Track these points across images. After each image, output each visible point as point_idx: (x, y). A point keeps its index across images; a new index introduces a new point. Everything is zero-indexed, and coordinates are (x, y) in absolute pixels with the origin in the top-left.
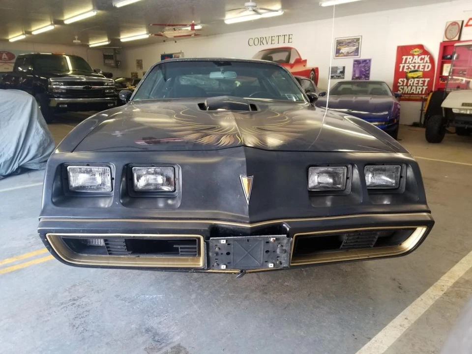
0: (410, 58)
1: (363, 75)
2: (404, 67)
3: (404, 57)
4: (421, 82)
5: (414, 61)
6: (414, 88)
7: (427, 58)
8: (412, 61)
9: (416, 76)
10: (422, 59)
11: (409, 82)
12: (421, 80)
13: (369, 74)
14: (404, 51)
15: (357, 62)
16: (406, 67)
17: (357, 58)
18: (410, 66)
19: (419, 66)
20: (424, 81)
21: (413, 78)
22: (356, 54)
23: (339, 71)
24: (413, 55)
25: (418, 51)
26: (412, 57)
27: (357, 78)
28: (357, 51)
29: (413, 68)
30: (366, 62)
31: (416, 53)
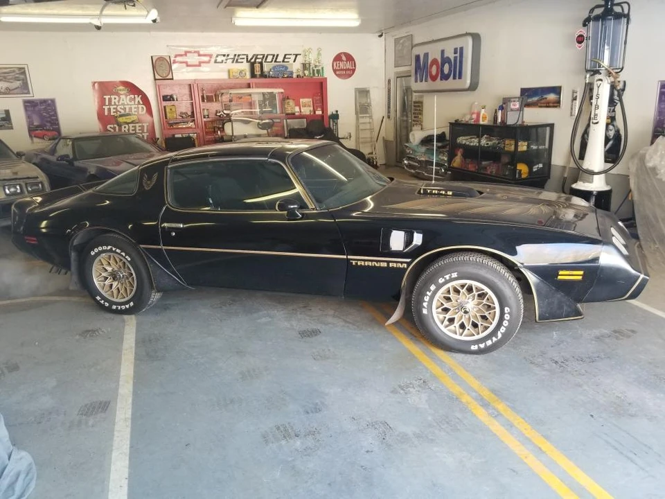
0: (115, 98)
1: (47, 122)
2: (109, 110)
3: (107, 97)
4: (138, 128)
5: (121, 102)
7: (138, 99)
8: (119, 101)
9: (130, 121)
10: (131, 100)
11: (123, 129)
12: (137, 125)
13: (57, 120)
14: (105, 89)
15: (31, 104)
16: (112, 110)
17: (27, 97)
18: (118, 108)
19: (130, 109)
20: (142, 127)
21: (128, 123)
22: (25, 91)
24: (118, 95)
25: (123, 90)
26: (117, 99)
27: (37, 127)
28: (25, 87)
29: (122, 111)
30: (46, 103)
31: (122, 92)
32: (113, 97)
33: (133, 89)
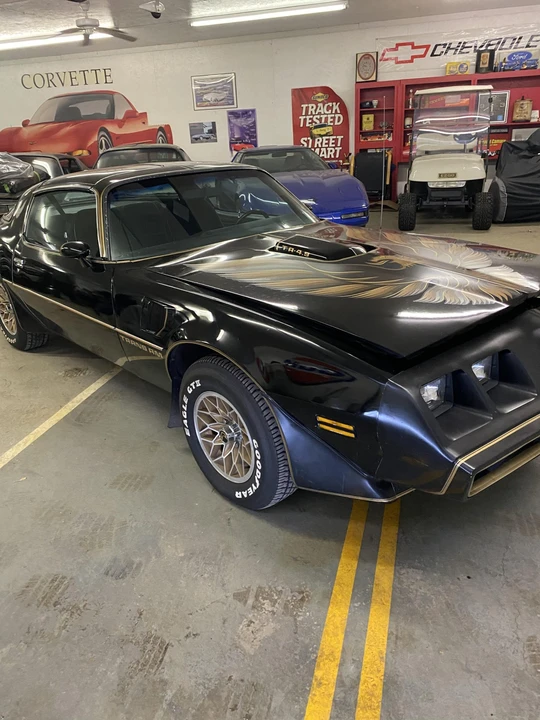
0: (312, 107)
1: (248, 134)
2: (305, 120)
3: (304, 106)
4: (331, 141)
5: (318, 111)
6: (323, 150)
7: (336, 107)
8: (316, 111)
9: (324, 133)
10: (328, 108)
11: (316, 142)
12: (331, 138)
13: (255, 132)
14: (301, 96)
15: (234, 114)
16: (308, 121)
17: (232, 108)
18: (315, 120)
19: (326, 119)
20: (336, 140)
21: (321, 136)
22: (231, 102)
23: (206, 130)
25: (322, 97)
26: (315, 107)
27: (237, 139)
28: (230, 100)
29: (318, 122)
30: (248, 114)
31: (320, 100)
32: (310, 106)
33: (330, 95)
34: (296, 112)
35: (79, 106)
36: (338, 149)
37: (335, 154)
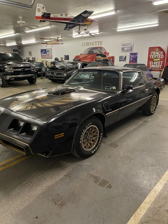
0: (154, 53)
1: (134, 60)
3: (152, 52)
4: (159, 63)
5: (156, 54)
6: (156, 65)
7: (162, 53)
9: (157, 60)
10: (159, 53)
11: (154, 63)
12: (159, 62)
13: (137, 59)
14: (151, 49)
15: (132, 54)
16: (153, 57)
17: (131, 52)
19: (158, 56)
20: (161, 63)
23: (123, 58)
24: (156, 51)
26: (155, 52)
27: (132, 61)
28: (131, 49)
29: (156, 57)
30: (135, 54)
31: (157, 51)
32: (154, 52)
33: (160, 49)
34: (149, 54)
35: (93, 50)
36: (161, 65)
37: (160, 67)
